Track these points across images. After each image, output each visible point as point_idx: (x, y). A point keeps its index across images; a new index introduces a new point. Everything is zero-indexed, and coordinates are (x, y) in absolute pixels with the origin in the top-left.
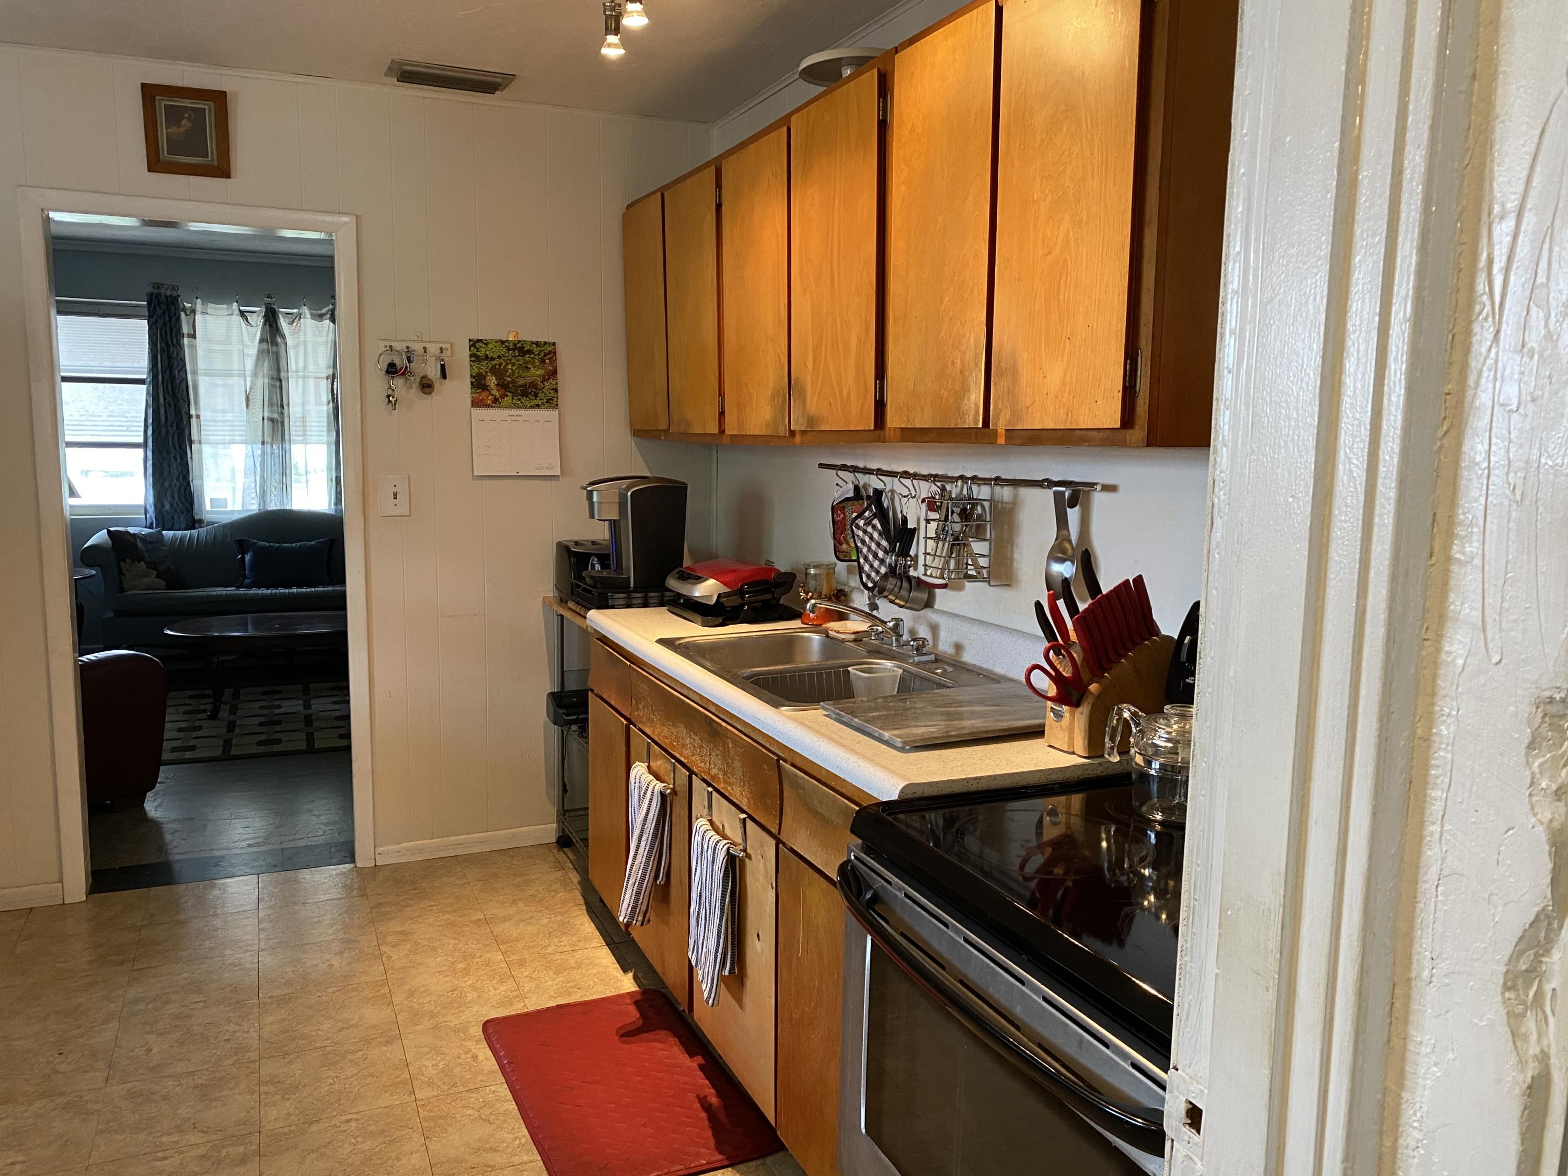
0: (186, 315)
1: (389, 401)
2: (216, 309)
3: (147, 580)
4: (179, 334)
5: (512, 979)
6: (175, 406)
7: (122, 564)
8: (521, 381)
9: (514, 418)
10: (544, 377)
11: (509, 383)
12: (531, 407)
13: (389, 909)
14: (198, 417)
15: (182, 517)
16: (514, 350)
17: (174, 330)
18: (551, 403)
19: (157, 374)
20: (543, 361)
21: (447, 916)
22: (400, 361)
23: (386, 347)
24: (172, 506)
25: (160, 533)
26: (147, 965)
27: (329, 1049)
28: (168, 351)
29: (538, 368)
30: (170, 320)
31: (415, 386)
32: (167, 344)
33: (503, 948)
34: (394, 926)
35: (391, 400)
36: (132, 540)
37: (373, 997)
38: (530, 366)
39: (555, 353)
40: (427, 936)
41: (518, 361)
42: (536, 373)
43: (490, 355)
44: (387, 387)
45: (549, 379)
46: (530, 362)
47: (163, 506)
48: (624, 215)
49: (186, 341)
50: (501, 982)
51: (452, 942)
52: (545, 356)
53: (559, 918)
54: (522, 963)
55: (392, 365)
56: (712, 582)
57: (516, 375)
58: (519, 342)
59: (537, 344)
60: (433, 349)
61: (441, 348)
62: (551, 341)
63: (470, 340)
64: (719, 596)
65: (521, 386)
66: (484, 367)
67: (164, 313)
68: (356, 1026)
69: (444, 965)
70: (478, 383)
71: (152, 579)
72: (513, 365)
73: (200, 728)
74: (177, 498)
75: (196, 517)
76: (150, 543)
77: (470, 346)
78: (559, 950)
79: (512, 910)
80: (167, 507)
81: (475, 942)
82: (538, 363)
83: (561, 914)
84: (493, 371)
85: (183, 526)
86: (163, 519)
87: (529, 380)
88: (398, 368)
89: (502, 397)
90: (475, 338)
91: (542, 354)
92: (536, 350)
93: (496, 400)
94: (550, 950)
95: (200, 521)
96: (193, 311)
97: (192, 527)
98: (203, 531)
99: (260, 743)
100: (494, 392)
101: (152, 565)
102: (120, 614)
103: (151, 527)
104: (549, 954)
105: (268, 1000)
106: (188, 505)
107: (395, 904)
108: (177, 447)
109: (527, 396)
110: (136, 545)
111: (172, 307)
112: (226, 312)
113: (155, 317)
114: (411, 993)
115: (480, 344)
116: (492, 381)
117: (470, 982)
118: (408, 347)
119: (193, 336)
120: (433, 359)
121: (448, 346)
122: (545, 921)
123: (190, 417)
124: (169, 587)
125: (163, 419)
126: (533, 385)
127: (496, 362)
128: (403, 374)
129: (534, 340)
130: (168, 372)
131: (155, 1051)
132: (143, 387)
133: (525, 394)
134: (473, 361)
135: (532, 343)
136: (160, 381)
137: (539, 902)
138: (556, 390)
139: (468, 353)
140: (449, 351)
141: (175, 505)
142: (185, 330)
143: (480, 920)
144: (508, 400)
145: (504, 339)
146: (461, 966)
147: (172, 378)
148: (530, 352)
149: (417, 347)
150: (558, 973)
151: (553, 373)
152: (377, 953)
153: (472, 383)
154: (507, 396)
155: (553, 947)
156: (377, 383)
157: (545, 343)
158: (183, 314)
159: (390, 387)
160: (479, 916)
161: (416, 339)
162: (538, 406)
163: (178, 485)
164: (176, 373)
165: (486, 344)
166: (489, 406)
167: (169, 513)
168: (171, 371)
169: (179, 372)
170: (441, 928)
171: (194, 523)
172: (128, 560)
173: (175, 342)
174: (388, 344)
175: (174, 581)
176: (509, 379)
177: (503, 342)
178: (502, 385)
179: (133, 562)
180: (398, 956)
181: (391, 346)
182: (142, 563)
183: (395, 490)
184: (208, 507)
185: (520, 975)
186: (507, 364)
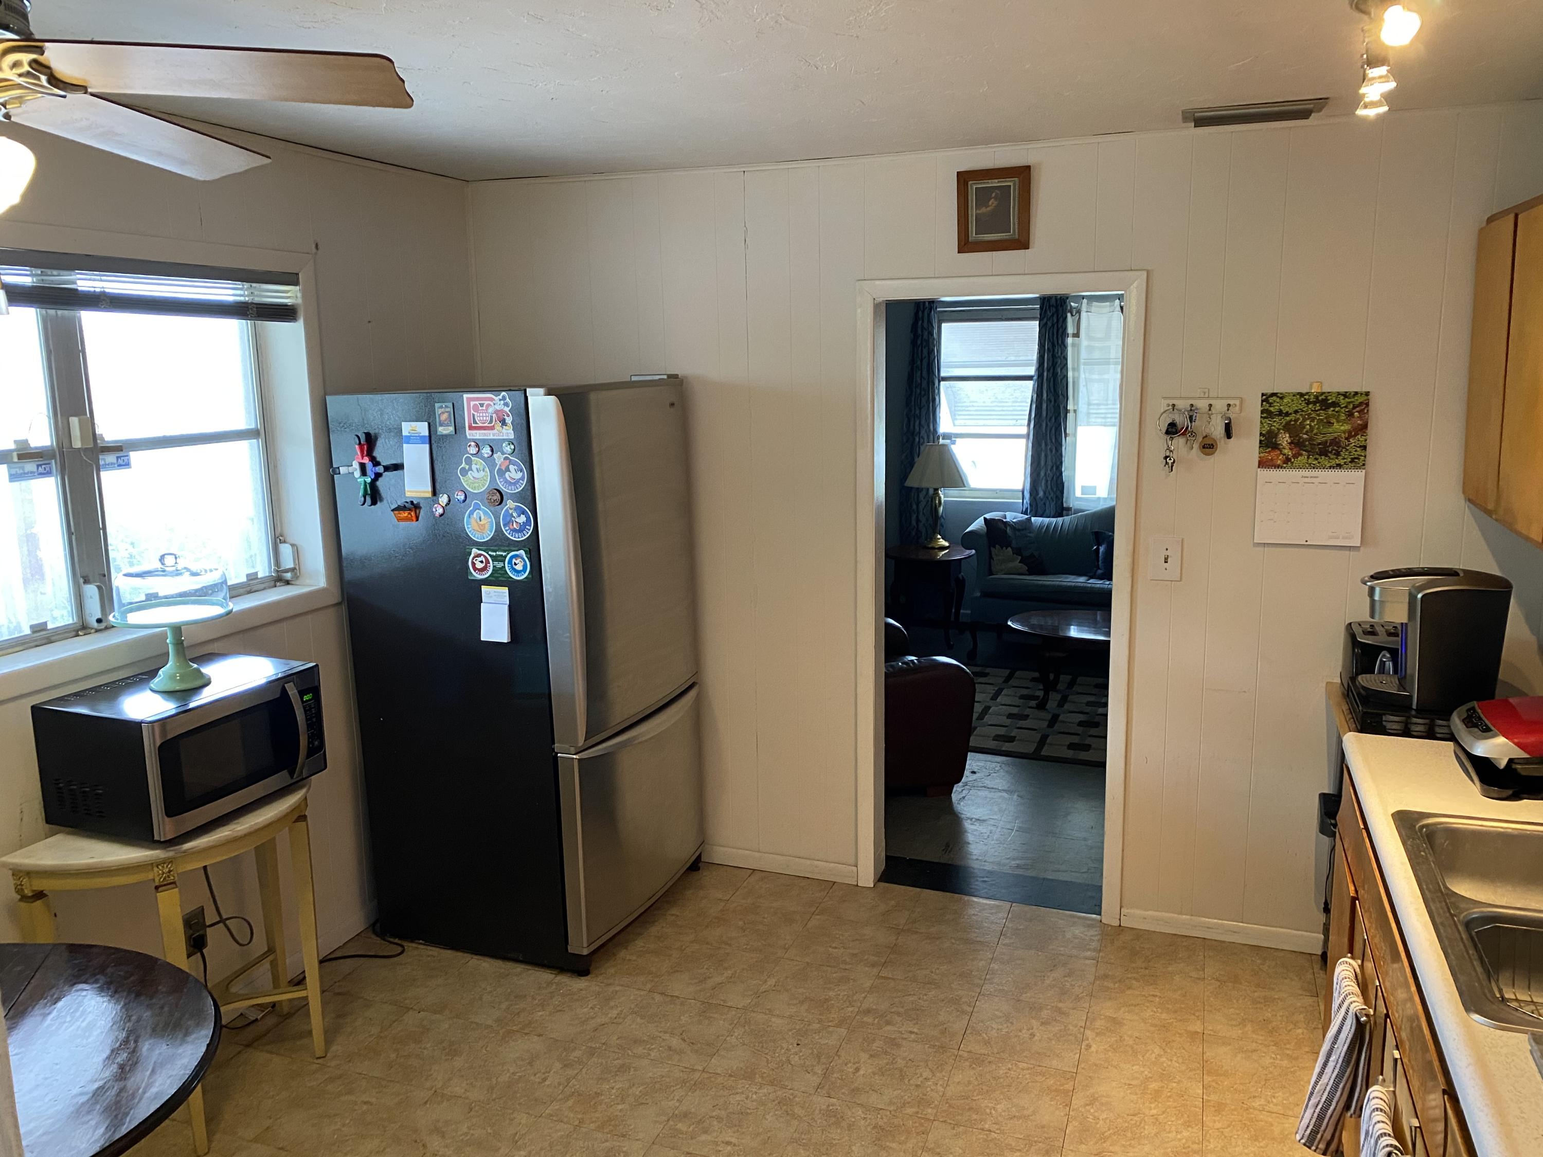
0: (1072, 315)
1: (1167, 463)
2: (1100, 307)
3: (1011, 565)
4: (1064, 334)
5: (1200, 1126)
6: (1055, 401)
7: (992, 548)
8: (1320, 439)
9: (1306, 480)
10: (1350, 432)
11: (1306, 440)
12: (1330, 467)
13: (1111, 985)
14: (1075, 411)
15: (1053, 504)
16: (1315, 403)
17: (1061, 331)
18: (1356, 462)
19: (1043, 372)
20: (1350, 414)
21: (1164, 1016)
22: (1181, 420)
23: (1168, 405)
24: (1045, 493)
25: (1029, 519)
26: (890, 976)
27: (994, 1135)
28: (1054, 351)
29: (1344, 422)
30: (1058, 322)
31: (1196, 446)
32: (1053, 345)
33: (1207, 1079)
34: (1107, 1008)
35: (1169, 462)
36: (1003, 527)
37: (1056, 1090)
38: (1333, 420)
39: (1367, 405)
40: (1136, 1034)
41: (1319, 415)
42: (1340, 428)
43: (1285, 409)
44: (1166, 447)
45: (1356, 435)
46: (1333, 416)
47: (1037, 493)
48: (1481, 231)
49: (1070, 340)
50: (1187, 1125)
51: (1157, 1050)
52: (1354, 408)
53: (1285, 1063)
54: (1219, 1108)
55: (1172, 425)
56: (1501, 740)
57: (1315, 431)
58: (1323, 393)
59: (1345, 395)
60: (1220, 406)
61: (1229, 405)
62: (1364, 390)
63: (1263, 395)
64: (1511, 761)
65: (1319, 444)
66: (1277, 423)
67: (1053, 315)
68: (1026, 1118)
69: (1137, 1078)
70: (1268, 442)
71: (1016, 563)
72: (1313, 421)
73: (1026, 717)
74: (1049, 487)
75: (1065, 505)
76: (1019, 530)
77: (1263, 401)
78: (1267, 1108)
79: (1236, 1032)
80: (1041, 494)
81: (1180, 1060)
82: (1343, 417)
83: (1290, 1058)
84: (1287, 427)
85: (1053, 513)
86: (1036, 508)
87: (1329, 437)
88: (1179, 427)
89: (1296, 456)
90: (1270, 391)
91: (1351, 406)
92: (1343, 401)
93: (1287, 460)
94: (1257, 1103)
95: (1069, 509)
96: (1079, 312)
97: (1061, 515)
98: (1067, 519)
99: (1071, 746)
100: (1286, 451)
101: (1018, 552)
102: (985, 595)
103: (1026, 513)
104: (1254, 1109)
105: (966, 1055)
106: (1058, 493)
107: (1120, 981)
108: (1054, 441)
109: (1326, 456)
110: (1006, 531)
111: (1060, 309)
112: (1108, 309)
113: (1045, 320)
114: (1093, 1100)
115: (1274, 398)
116: (1284, 439)
117: (1154, 1112)
118: (1192, 405)
119: (1077, 335)
120: (1219, 416)
121: (1237, 402)
122: (1267, 1061)
123: (1067, 411)
124: (1030, 573)
125: (1044, 413)
126: (1335, 442)
127: (1293, 417)
128: (1184, 434)
129: (1342, 390)
130: (1051, 371)
131: (862, 1072)
132: (1030, 384)
133: (1324, 453)
134: (1265, 418)
135: (1339, 394)
136: (1045, 378)
137: (1271, 1032)
138: (1364, 448)
139: (1259, 409)
140: (1237, 408)
141: (1047, 493)
142: (1070, 330)
143: (1197, 1033)
144: (1302, 459)
145: (1304, 391)
146: (1154, 1086)
147: (1055, 375)
148: (1335, 404)
149: (1202, 404)
150: (1255, 1138)
151: (1364, 427)
152: (1080, 1036)
153: (1261, 441)
154: (1301, 455)
155: (1262, 1102)
156: (1157, 443)
157: (1356, 393)
158: (1069, 315)
159: (1168, 448)
160: (1197, 1027)
161: (1202, 396)
162: (1339, 466)
163: (1051, 475)
164: (1059, 370)
165: (1281, 398)
166: (1278, 467)
167: (1042, 500)
168: (1054, 369)
169: (1061, 370)
170: (1152, 1029)
171: (1061, 511)
172: (997, 546)
173: (1060, 342)
174: (1171, 402)
175: (1036, 566)
176: (1305, 436)
177: (1301, 395)
178: (1297, 444)
179: (1002, 548)
180: (1097, 1046)
181: (1174, 405)
182: (1009, 549)
183: (1168, 553)
184: (1078, 493)
185: (1211, 1125)
186: (1304, 420)
